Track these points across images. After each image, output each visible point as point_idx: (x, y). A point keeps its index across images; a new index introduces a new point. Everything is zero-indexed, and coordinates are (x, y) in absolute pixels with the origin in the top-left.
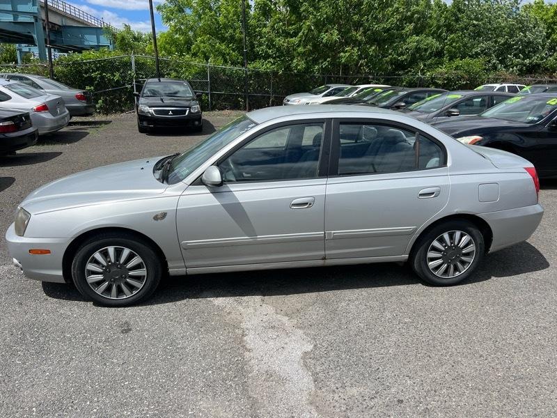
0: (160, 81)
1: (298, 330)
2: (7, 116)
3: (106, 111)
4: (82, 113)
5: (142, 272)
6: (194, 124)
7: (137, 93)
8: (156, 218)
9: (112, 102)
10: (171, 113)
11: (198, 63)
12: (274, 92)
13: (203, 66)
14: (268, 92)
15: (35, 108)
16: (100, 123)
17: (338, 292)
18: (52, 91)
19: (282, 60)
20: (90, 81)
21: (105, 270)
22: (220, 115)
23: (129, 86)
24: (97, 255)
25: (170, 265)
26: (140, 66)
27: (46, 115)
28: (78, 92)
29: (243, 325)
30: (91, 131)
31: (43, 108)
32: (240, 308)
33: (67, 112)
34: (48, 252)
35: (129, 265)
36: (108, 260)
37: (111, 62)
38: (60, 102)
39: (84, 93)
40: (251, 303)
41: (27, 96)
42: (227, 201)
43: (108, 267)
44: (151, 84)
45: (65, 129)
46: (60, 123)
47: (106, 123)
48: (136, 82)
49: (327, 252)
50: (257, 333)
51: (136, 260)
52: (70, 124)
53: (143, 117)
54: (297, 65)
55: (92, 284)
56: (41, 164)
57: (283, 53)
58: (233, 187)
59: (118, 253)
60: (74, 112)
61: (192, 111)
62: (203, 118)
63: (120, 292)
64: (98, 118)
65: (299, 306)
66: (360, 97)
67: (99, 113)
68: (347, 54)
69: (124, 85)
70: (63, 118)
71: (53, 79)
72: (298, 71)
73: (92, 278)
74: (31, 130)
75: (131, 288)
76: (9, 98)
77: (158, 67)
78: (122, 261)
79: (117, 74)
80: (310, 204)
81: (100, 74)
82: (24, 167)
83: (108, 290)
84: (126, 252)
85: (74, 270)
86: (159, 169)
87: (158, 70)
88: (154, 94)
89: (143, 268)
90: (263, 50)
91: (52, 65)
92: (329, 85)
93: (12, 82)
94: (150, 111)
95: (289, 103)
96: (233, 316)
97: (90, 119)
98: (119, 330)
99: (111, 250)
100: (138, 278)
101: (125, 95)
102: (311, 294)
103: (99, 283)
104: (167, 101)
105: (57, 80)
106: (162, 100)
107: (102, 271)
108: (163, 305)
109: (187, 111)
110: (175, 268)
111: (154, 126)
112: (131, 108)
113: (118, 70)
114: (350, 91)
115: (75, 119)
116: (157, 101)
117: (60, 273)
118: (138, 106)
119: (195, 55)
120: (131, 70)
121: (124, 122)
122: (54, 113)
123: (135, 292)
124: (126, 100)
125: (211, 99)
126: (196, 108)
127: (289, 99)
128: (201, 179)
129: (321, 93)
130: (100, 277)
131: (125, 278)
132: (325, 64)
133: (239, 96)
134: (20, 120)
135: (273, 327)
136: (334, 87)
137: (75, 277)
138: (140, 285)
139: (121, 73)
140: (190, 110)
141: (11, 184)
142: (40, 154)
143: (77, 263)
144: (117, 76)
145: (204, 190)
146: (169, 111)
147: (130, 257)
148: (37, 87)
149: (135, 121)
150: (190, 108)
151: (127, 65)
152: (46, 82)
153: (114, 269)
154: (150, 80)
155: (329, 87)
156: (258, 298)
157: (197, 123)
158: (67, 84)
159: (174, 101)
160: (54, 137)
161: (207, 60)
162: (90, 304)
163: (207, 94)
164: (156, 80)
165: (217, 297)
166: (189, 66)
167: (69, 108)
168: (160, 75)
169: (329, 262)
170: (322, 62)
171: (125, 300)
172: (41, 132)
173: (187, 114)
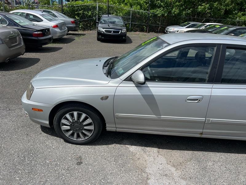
0: (108, 16)
1: (182, 181)
2: (39, 29)
3: (84, 29)
4: (73, 29)
5: (92, 127)
6: (122, 38)
7: (98, 21)
8: (102, 99)
9: (87, 25)
10: (112, 32)
11: (127, 8)
12: (162, 24)
13: (129, 10)
14: (158, 24)
15: (53, 26)
16: (80, 35)
17: (206, 153)
18: (61, 18)
19: (167, 9)
20: (78, 15)
21: (71, 125)
22: (135, 34)
23: (95, 18)
24: (68, 116)
25: (107, 125)
26: (101, 9)
27: (57, 30)
28: (72, 20)
29: (147, 170)
30: (76, 38)
31: (56, 26)
32: (145, 156)
33: (67, 29)
34: (42, 110)
35: (85, 123)
36: (74, 119)
37: (88, 6)
38: (63, 24)
39: (75, 20)
40: (151, 153)
41: (50, 20)
42: (145, 93)
43: (73, 123)
44: (105, 17)
45: (65, 37)
46: (63, 34)
47: (83, 35)
48: (98, 16)
49: (204, 131)
50: (156, 178)
51: (89, 121)
52: (68, 34)
53: (99, 33)
54: (175, 11)
55: (64, 130)
56: (53, 53)
57: (168, 4)
58: (149, 84)
59: (79, 116)
60: (70, 29)
61: (122, 32)
62: (127, 35)
63: (78, 136)
64: (80, 32)
65: (181, 160)
66: (206, 29)
67: (81, 30)
68: (203, 7)
69: (92, 17)
70: (65, 31)
71: (63, 13)
72: (175, 15)
73: (64, 128)
74: (50, 36)
75: (85, 135)
76: (42, 21)
77: (108, 9)
78: (81, 121)
79: (90, 12)
80: (199, 100)
81: (83, 12)
82: (45, 54)
83: (72, 135)
84: (84, 116)
85: (55, 122)
86: (106, 66)
87: (108, 11)
88: (105, 22)
89: (92, 125)
90: (158, 3)
91: (63, 6)
92: (189, 22)
93: (44, 13)
94: (103, 30)
95: (168, 30)
96: (141, 161)
97: (76, 32)
98: (76, 162)
99: (75, 113)
100: (89, 131)
101: (93, 22)
102: (188, 152)
103: (68, 131)
104: (111, 26)
105: (64, 14)
106: (109, 25)
107: (69, 124)
108: (101, 146)
109: (120, 32)
110: (110, 127)
111: (104, 38)
112: (94, 29)
113: (90, 10)
114: (201, 26)
115: (70, 32)
116: (106, 26)
117: (48, 122)
118: (97, 28)
119: (126, 4)
120: (96, 10)
121: (91, 35)
122: (61, 29)
123: (86, 138)
124: (93, 25)
125: (131, 26)
126: (124, 30)
127: (168, 28)
128: (131, 78)
129: (185, 26)
130: (68, 128)
131: (82, 130)
132: (189, 11)
133: (144, 25)
134: (45, 31)
135: (166, 175)
136: (192, 23)
137: (55, 126)
138: (90, 135)
139: (92, 12)
140: (121, 31)
141: (38, 62)
142: (53, 48)
143: (57, 119)
144: (90, 13)
145: (132, 85)
146: (112, 31)
147: (86, 119)
148: (55, 16)
149: (96, 35)
150: (122, 30)
151: (95, 8)
152: (59, 14)
153: (76, 124)
154: (104, 15)
155: (190, 23)
156: (155, 150)
157: (124, 38)
158: (68, 16)
159: (114, 26)
160: (60, 40)
161: (131, 7)
162: (62, 140)
163: (129, 24)
164: (107, 15)
165: (132, 145)
166: (123, 9)
167: (67, 27)
168: (109, 13)
169: (204, 136)
170: (188, 10)
171: (81, 142)
172: (54, 38)
173: (120, 33)
